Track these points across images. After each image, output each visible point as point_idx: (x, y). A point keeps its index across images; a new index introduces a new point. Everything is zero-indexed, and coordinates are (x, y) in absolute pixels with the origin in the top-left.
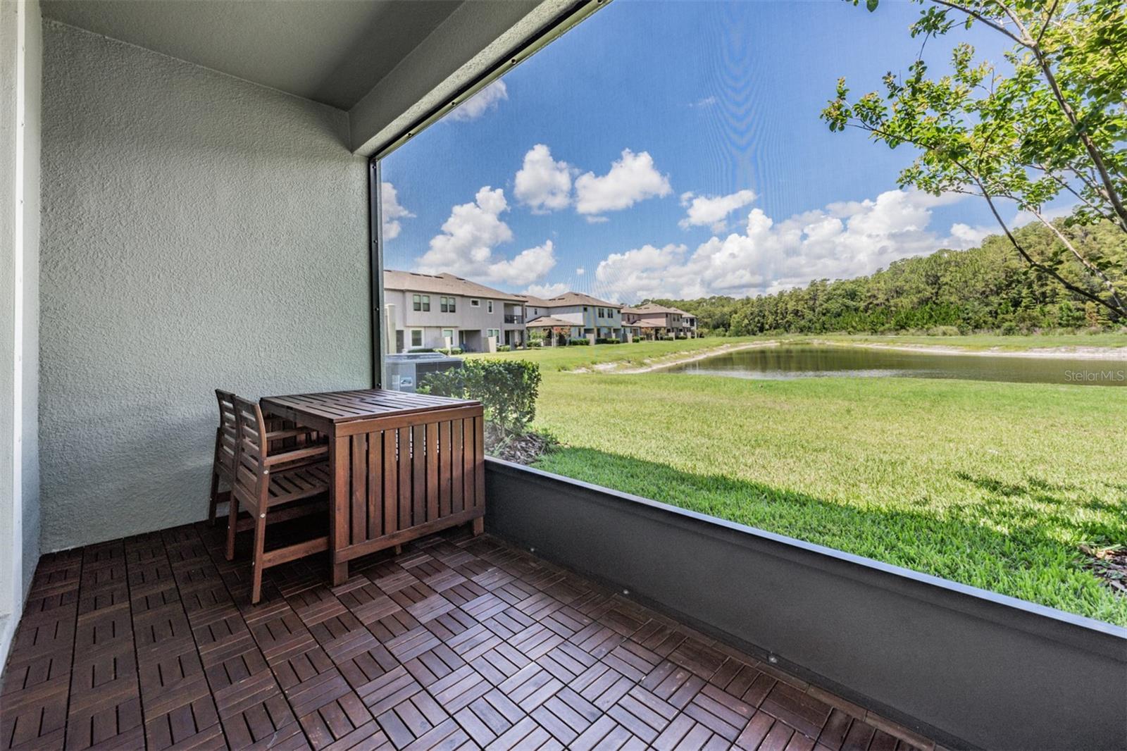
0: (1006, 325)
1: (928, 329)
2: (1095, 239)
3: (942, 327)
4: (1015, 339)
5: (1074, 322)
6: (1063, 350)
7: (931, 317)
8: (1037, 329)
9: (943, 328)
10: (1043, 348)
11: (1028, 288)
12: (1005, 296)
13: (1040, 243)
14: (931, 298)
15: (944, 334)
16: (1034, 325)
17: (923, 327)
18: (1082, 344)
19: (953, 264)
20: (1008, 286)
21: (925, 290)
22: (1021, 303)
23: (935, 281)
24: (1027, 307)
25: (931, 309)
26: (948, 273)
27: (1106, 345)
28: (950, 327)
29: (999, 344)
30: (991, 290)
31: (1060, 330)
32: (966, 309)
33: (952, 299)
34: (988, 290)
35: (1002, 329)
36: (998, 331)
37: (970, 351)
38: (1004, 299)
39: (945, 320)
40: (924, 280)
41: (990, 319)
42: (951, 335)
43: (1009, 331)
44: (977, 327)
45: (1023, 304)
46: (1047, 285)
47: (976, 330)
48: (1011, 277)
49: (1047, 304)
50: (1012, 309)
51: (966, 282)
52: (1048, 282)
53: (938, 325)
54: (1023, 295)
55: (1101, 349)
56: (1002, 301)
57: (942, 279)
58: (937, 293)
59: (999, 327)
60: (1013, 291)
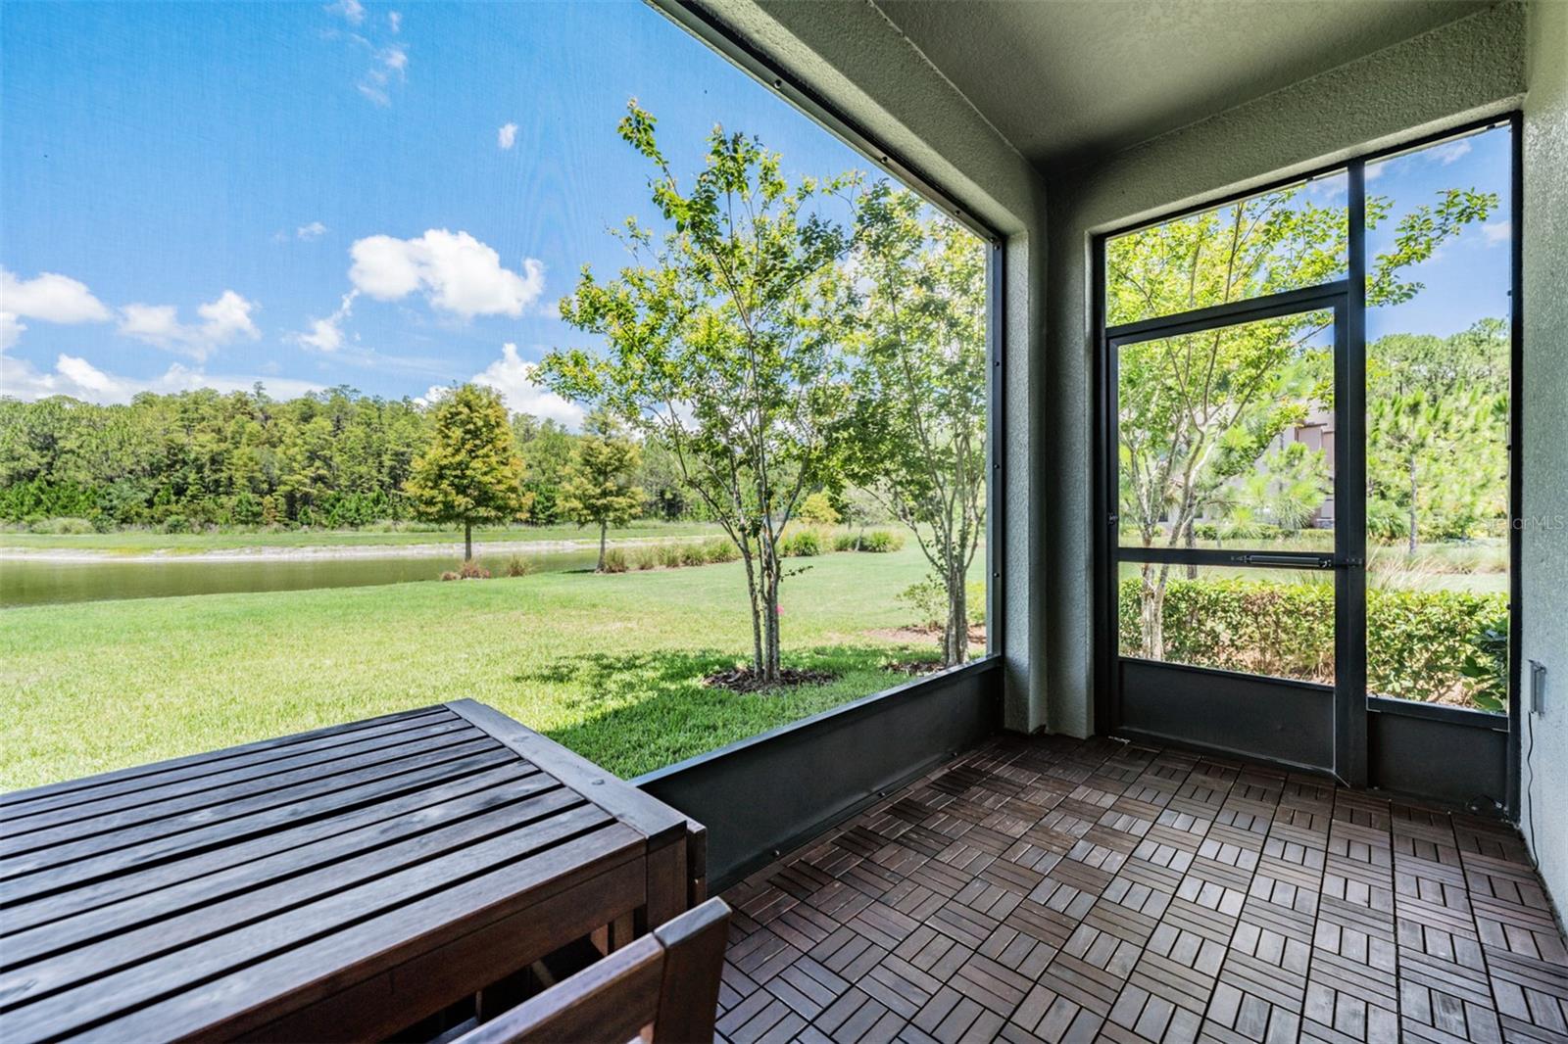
0: (172, 519)
1: (32, 523)
2: (276, 425)
3: (61, 519)
4: (185, 538)
5: (253, 518)
6: (248, 551)
7: (38, 502)
8: (213, 526)
9: (65, 521)
10: (224, 549)
11: (197, 473)
12: (164, 480)
13: (215, 418)
14: (38, 471)
15: (66, 530)
16: (209, 521)
17: (19, 519)
18: (267, 544)
19: (84, 422)
20: (170, 466)
21: (27, 456)
22: (186, 490)
23: (48, 444)
24: (194, 497)
25: (40, 489)
26: (74, 435)
27: (293, 545)
28: (79, 521)
29: (166, 545)
30: (144, 470)
31: (241, 527)
32: (109, 494)
33: (82, 476)
34: (139, 468)
35: (165, 525)
36: (158, 527)
37: (122, 557)
38: (163, 484)
39: (67, 508)
40: (26, 439)
41: (146, 512)
42: (78, 533)
43: (174, 529)
44: (126, 520)
45: (189, 493)
46: (222, 471)
47: (124, 526)
48: (175, 455)
49: (219, 494)
50: (173, 498)
51: (106, 453)
52: (224, 468)
53: (52, 516)
54: (190, 480)
55: (287, 549)
56: (160, 486)
57: (61, 443)
58: (50, 465)
59: (160, 522)
60: (176, 474)
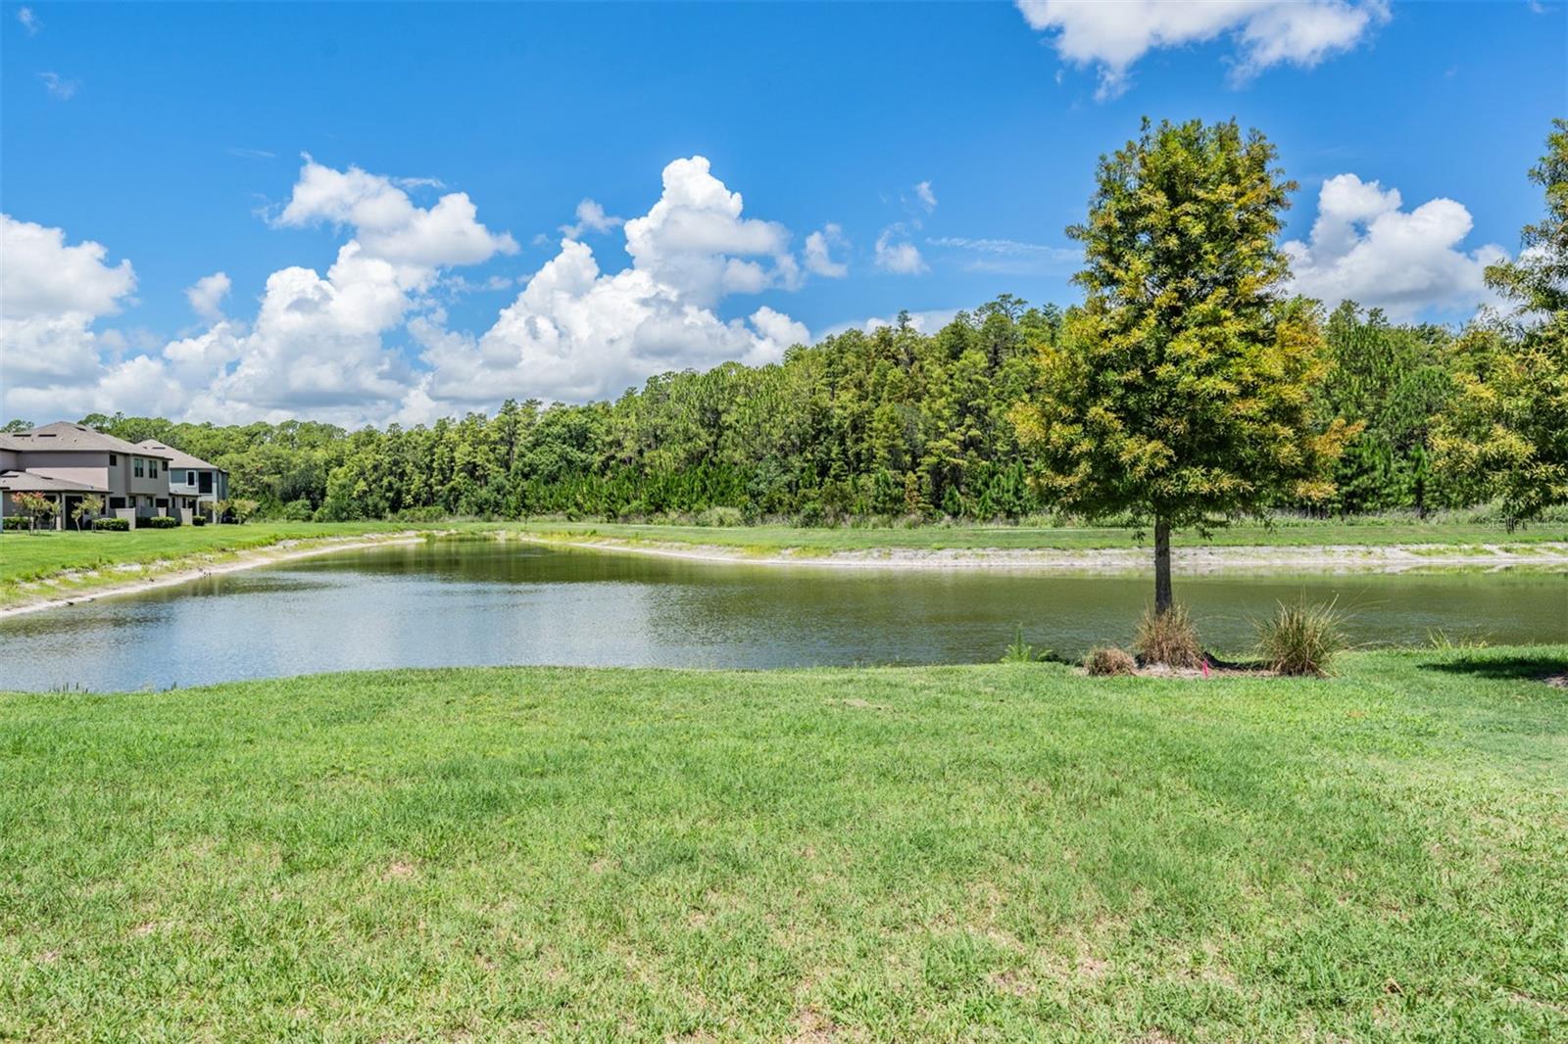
0: (809, 506)
1: (699, 511)
2: (921, 368)
3: (718, 509)
4: (819, 534)
5: (891, 506)
6: (876, 554)
7: (704, 489)
8: (847, 516)
9: (720, 510)
10: (851, 550)
11: (840, 445)
12: (809, 456)
13: (858, 367)
14: (707, 452)
15: (721, 522)
16: (845, 510)
17: (690, 508)
18: (898, 544)
19: (742, 389)
20: (815, 437)
21: (697, 435)
22: (829, 469)
23: (713, 421)
24: (837, 477)
25: (705, 473)
26: (734, 408)
27: (927, 546)
28: (730, 510)
29: (794, 543)
30: (793, 444)
31: (874, 519)
32: (756, 476)
33: (738, 456)
34: (789, 443)
35: (803, 513)
36: (795, 518)
37: (752, 557)
38: (808, 461)
39: (723, 497)
40: (697, 416)
41: (787, 498)
42: (730, 525)
43: (812, 520)
44: (771, 510)
45: (832, 472)
46: (863, 440)
47: (767, 517)
48: (819, 423)
49: (861, 473)
50: (818, 479)
51: (758, 425)
52: (865, 436)
53: (713, 504)
54: (833, 455)
55: (921, 553)
56: (806, 465)
57: (724, 417)
58: (715, 443)
59: (797, 512)
60: (821, 448)
